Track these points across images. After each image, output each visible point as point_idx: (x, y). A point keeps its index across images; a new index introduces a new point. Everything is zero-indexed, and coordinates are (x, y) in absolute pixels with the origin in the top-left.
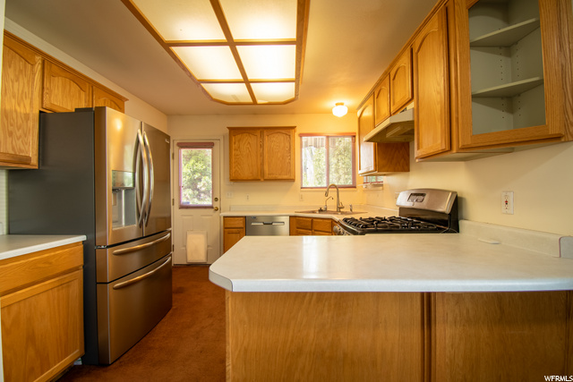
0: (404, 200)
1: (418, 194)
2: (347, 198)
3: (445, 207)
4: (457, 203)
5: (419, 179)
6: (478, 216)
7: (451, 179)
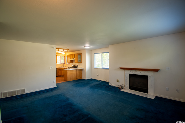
0: (73, 66)
1: (74, 65)
2: (65, 65)
3: (76, 66)
4: (77, 66)
5: (74, 64)
6: (78, 67)
7: (77, 64)
